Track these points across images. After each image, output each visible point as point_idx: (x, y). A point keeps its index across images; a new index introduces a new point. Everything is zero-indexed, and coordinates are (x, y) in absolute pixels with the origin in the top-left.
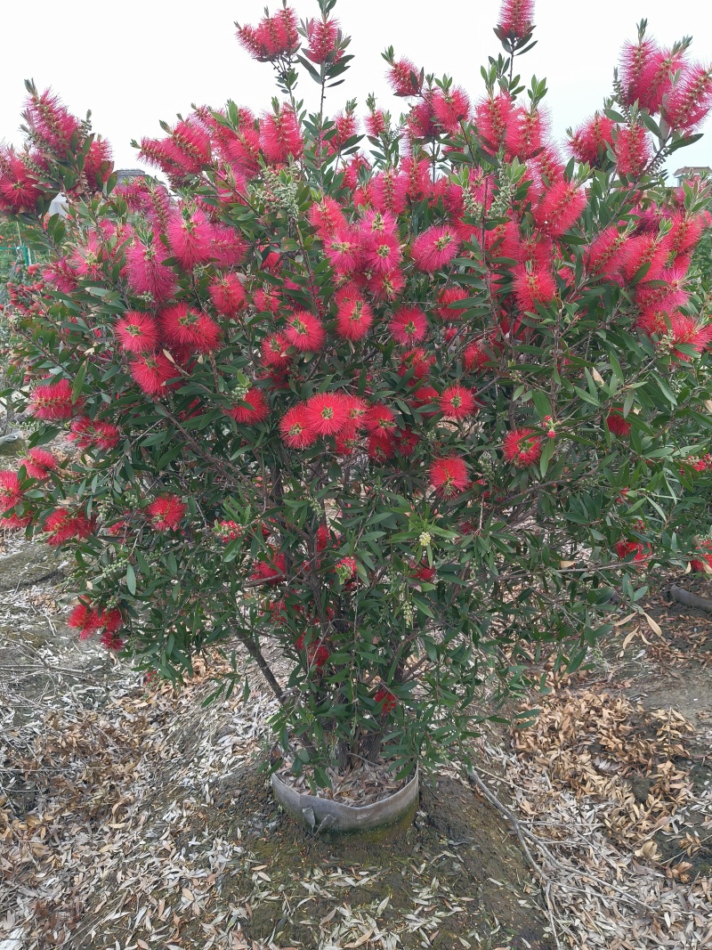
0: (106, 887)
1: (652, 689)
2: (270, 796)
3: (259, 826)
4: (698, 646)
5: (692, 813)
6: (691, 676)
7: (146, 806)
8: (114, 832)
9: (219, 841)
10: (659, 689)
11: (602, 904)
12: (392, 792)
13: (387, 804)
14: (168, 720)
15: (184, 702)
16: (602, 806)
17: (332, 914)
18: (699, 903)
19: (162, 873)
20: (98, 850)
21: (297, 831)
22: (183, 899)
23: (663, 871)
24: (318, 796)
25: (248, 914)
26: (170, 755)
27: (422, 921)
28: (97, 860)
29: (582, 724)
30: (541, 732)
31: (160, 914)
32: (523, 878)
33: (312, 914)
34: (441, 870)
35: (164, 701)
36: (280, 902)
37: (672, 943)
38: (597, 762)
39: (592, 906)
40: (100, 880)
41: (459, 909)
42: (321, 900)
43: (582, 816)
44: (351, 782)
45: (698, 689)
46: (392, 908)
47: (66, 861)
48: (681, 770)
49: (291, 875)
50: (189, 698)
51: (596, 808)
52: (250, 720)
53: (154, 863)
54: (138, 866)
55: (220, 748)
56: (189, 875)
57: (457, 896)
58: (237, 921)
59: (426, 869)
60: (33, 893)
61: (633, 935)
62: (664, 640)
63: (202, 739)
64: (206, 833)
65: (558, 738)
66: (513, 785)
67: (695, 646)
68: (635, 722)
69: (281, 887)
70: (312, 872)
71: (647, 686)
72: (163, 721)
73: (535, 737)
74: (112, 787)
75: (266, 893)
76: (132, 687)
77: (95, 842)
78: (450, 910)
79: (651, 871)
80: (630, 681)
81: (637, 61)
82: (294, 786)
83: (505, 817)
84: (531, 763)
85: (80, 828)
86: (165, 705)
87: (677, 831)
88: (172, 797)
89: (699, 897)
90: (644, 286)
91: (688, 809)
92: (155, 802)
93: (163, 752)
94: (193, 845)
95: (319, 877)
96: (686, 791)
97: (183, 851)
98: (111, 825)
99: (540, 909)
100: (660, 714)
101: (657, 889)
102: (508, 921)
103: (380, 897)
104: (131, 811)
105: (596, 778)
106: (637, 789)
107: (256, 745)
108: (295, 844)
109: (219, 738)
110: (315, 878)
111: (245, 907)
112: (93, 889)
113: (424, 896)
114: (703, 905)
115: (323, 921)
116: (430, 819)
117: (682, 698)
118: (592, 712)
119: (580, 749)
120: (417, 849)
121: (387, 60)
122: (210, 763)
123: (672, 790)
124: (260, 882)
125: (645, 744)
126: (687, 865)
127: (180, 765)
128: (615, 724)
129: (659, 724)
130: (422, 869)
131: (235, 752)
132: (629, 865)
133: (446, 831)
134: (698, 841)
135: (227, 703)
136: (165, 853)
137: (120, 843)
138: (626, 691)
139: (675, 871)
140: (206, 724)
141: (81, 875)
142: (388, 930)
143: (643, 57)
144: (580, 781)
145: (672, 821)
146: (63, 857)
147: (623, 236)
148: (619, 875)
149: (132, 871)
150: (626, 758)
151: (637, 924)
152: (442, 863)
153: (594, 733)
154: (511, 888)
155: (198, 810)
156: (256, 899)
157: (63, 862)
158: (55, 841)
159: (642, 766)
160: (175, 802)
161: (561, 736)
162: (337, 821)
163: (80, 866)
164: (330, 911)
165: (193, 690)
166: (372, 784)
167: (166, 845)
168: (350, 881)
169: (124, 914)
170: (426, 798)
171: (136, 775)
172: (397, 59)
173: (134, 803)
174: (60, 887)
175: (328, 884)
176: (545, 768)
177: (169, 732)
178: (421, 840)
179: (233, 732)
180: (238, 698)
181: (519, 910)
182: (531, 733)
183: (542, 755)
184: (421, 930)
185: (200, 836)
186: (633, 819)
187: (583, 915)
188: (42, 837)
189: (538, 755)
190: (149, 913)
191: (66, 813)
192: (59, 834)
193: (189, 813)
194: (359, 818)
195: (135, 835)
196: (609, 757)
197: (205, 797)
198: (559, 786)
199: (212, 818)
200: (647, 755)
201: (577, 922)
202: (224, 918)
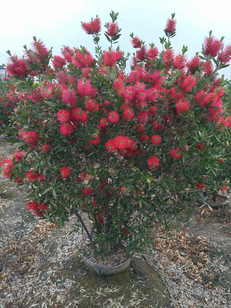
0: (29, 296)
1: (195, 230)
2: (83, 265)
3: (81, 274)
4: (208, 217)
5: (211, 267)
6: (207, 226)
7: (40, 269)
8: (29, 278)
9: (68, 279)
10: (198, 230)
11: (186, 296)
12: (123, 262)
13: (122, 266)
14: (44, 242)
15: (49, 236)
16: (184, 266)
17: (106, 301)
18: (215, 294)
19: (49, 291)
20: (25, 284)
21: (93, 276)
22: (57, 299)
23: (203, 285)
24: (99, 264)
25: (79, 302)
26: (46, 253)
27: (135, 302)
28: (25, 287)
29: (176, 241)
30: (163, 244)
31: (50, 304)
32: (163, 288)
33: (100, 302)
34: (139, 287)
35: (42, 236)
36: (90, 298)
37: (208, 307)
38: (181, 253)
39: (184, 297)
40: (26, 294)
41: (145, 298)
42: (102, 297)
43: (178, 269)
44: (109, 260)
45: (210, 230)
46: (125, 299)
47: (14, 288)
48: (206, 254)
49: (92, 290)
50: (50, 235)
51: (182, 267)
52: (73, 241)
53: (45, 287)
54: (40, 289)
55: (64, 250)
56: (58, 291)
57: (145, 294)
58: (76, 305)
59: (134, 286)
60: (3, 300)
61: (196, 305)
62: (198, 215)
63: (57, 247)
64: (62, 277)
65: (169, 245)
66: (157, 260)
67: (207, 217)
68: (192, 240)
69: (90, 293)
70: (99, 288)
71: (194, 229)
72: (42, 242)
73: (162, 245)
74: (27, 264)
75: (84, 296)
76: (31, 231)
77: (23, 282)
78: (143, 299)
79: (200, 285)
80: (189, 228)
81: (209, 42)
82: (92, 261)
83: (156, 270)
84: (161, 253)
85: (17, 277)
86: (42, 237)
87: (207, 273)
88: (49, 266)
89: (215, 292)
90: (211, 107)
91: (210, 266)
92: (43, 268)
93: (44, 252)
94: (58, 281)
95: (101, 290)
96: (208, 261)
97: (55, 283)
98: (29, 276)
99: (169, 298)
100: (199, 237)
101: (202, 291)
102: (160, 301)
103: (121, 295)
104: (35, 271)
105: (181, 257)
106: (194, 260)
107: (76, 249)
108: (93, 279)
109: (63, 247)
110: (100, 290)
111: (78, 300)
112: (24, 297)
113: (134, 295)
114: (216, 295)
115: (104, 304)
116: (134, 271)
117: (205, 232)
118: (178, 237)
119: (175, 249)
120: (131, 280)
121: (131, 37)
122: (61, 255)
123: (204, 260)
124: (82, 292)
125: (195, 247)
126: (211, 283)
127: (50, 256)
128: (186, 241)
129: (199, 240)
130: (133, 286)
131: (69, 251)
132: (193, 284)
133: (139, 274)
134: (213, 276)
135: (64, 236)
136: (49, 284)
137: (32, 282)
138: (188, 231)
139: (208, 285)
140: (58, 243)
141: (20, 292)
142: (124, 306)
143: (211, 41)
144: (176, 258)
145: (205, 270)
146: (13, 287)
147: (206, 93)
148: (191, 287)
149: (38, 290)
150: (190, 251)
151: (197, 301)
152: (139, 285)
153: (179, 244)
154: (160, 291)
155: (59, 270)
156: (82, 298)
157: (13, 289)
158: (9, 282)
159: (195, 254)
160: (50, 268)
161: (170, 245)
162: (106, 272)
163: (19, 290)
164: (106, 300)
165: (51, 232)
166: (116, 260)
167: (49, 281)
168: (111, 291)
169: (37, 304)
170: (132, 264)
171: (35, 260)
172: (134, 37)
173: (35, 269)
174: (12, 297)
175: (104, 292)
176: (166, 255)
177: (45, 246)
178: (132, 277)
179: (68, 245)
180: (68, 234)
181: (163, 298)
182: (160, 244)
183: (164, 251)
184: (135, 305)
185: (61, 278)
186: (194, 270)
187: (181, 299)
188: (5, 281)
189: (163, 251)
190: (46, 303)
191: (13, 273)
192: (11, 279)
193: (55, 271)
194: (113, 271)
195: (37, 279)
196: (185, 251)
197: (60, 266)
198: (170, 260)
199: (64, 272)
200: (196, 250)
201: (180, 302)
202: (72, 304)
